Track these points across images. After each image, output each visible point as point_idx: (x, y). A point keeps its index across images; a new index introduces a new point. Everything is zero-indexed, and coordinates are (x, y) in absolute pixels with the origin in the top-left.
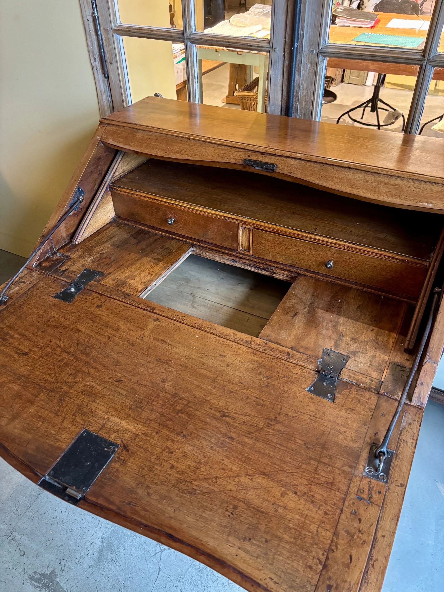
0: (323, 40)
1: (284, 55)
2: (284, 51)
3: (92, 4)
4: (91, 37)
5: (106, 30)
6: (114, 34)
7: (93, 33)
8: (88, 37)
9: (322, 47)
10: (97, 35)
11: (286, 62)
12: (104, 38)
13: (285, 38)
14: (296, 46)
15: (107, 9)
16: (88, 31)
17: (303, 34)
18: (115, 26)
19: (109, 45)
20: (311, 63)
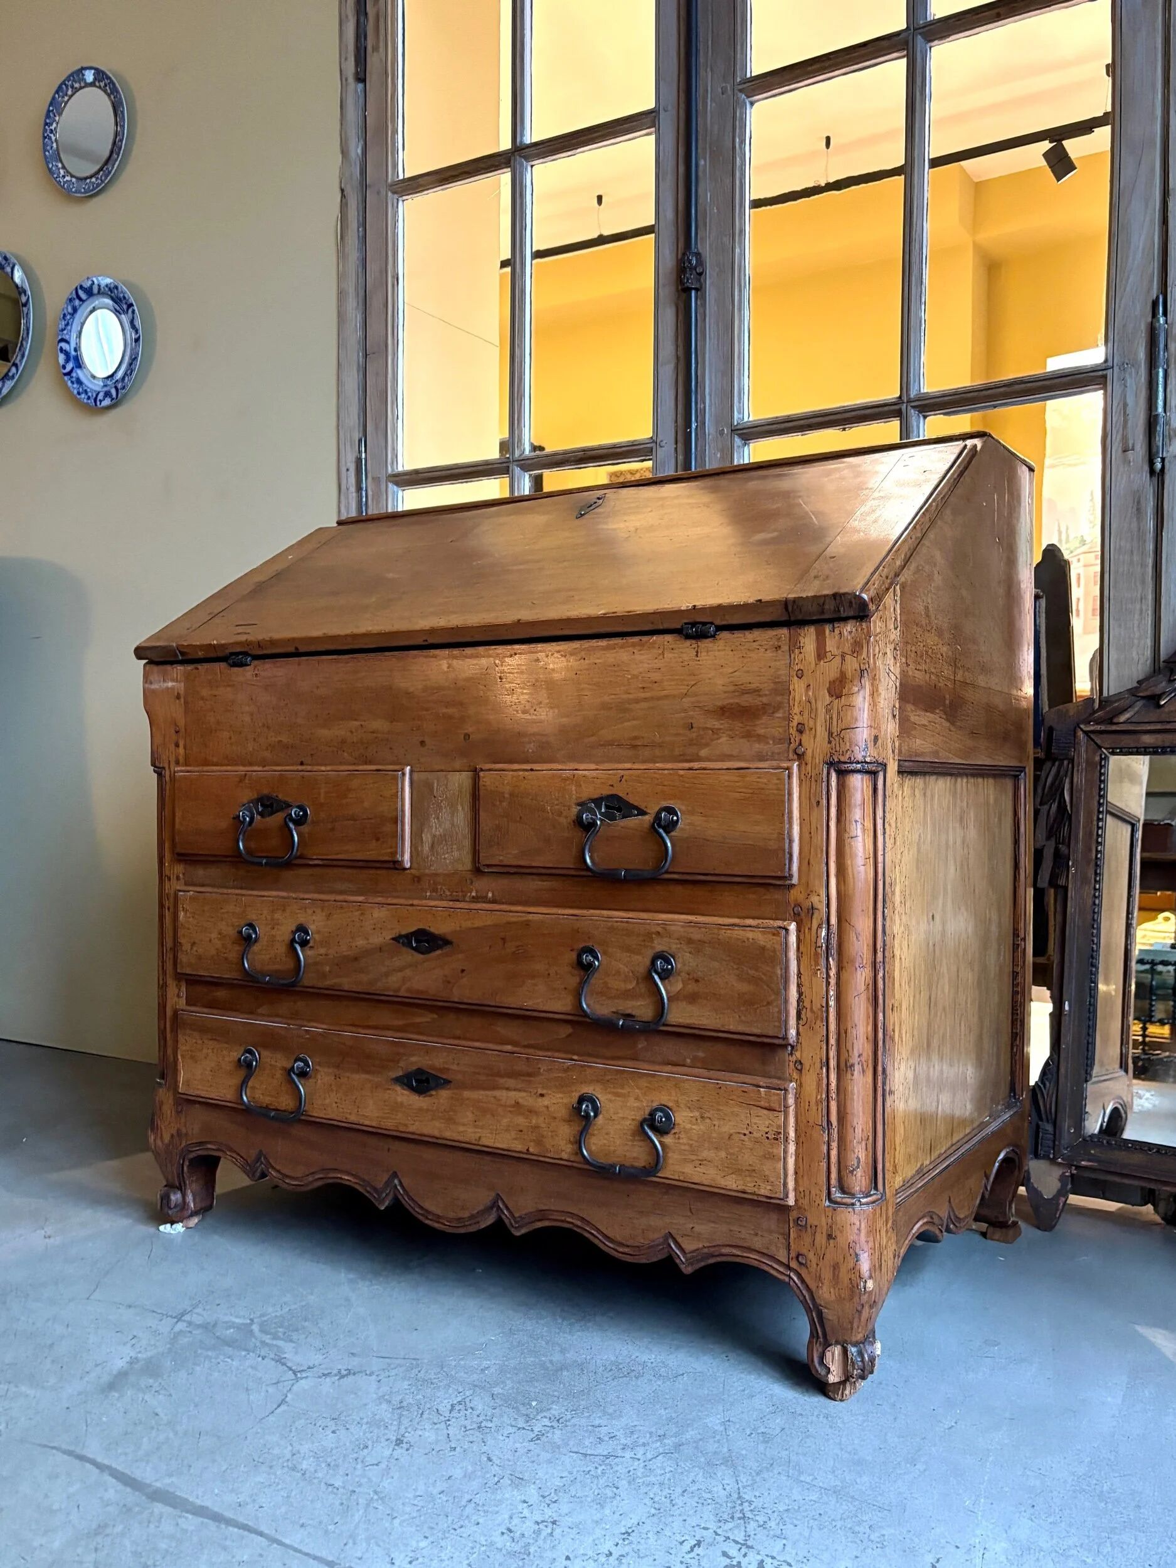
0: (739, 413)
1: (676, 449)
2: (676, 443)
3: (360, 441)
4: (347, 498)
5: (377, 480)
6: (390, 485)
7: (353, 489)
8: (342, 497)
9: (738, 424)
10: (359, 489)
11: (681, 458)
12: (370, 493)
13: (676, 421)
14: (694, 426)
15: (384, 444)
16: (343, 487)
17: (705, 407)
18: (393, 470)
19: (378, 502)
20: (722, 451)
